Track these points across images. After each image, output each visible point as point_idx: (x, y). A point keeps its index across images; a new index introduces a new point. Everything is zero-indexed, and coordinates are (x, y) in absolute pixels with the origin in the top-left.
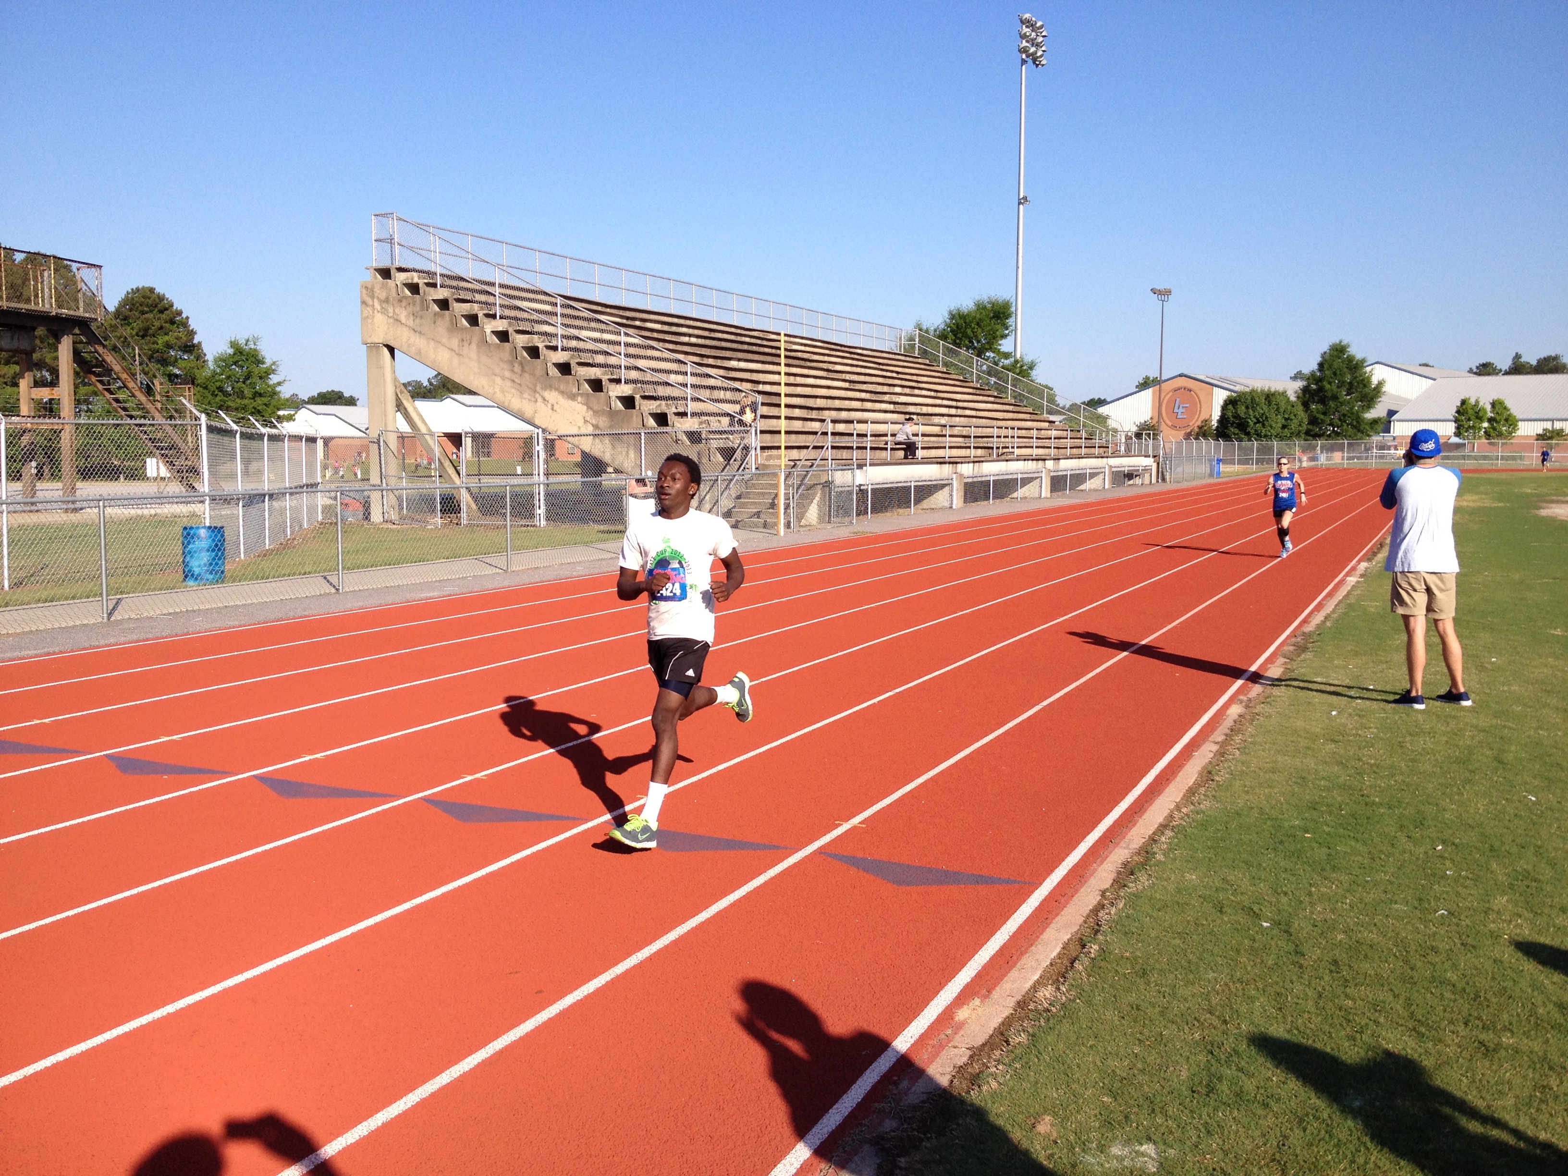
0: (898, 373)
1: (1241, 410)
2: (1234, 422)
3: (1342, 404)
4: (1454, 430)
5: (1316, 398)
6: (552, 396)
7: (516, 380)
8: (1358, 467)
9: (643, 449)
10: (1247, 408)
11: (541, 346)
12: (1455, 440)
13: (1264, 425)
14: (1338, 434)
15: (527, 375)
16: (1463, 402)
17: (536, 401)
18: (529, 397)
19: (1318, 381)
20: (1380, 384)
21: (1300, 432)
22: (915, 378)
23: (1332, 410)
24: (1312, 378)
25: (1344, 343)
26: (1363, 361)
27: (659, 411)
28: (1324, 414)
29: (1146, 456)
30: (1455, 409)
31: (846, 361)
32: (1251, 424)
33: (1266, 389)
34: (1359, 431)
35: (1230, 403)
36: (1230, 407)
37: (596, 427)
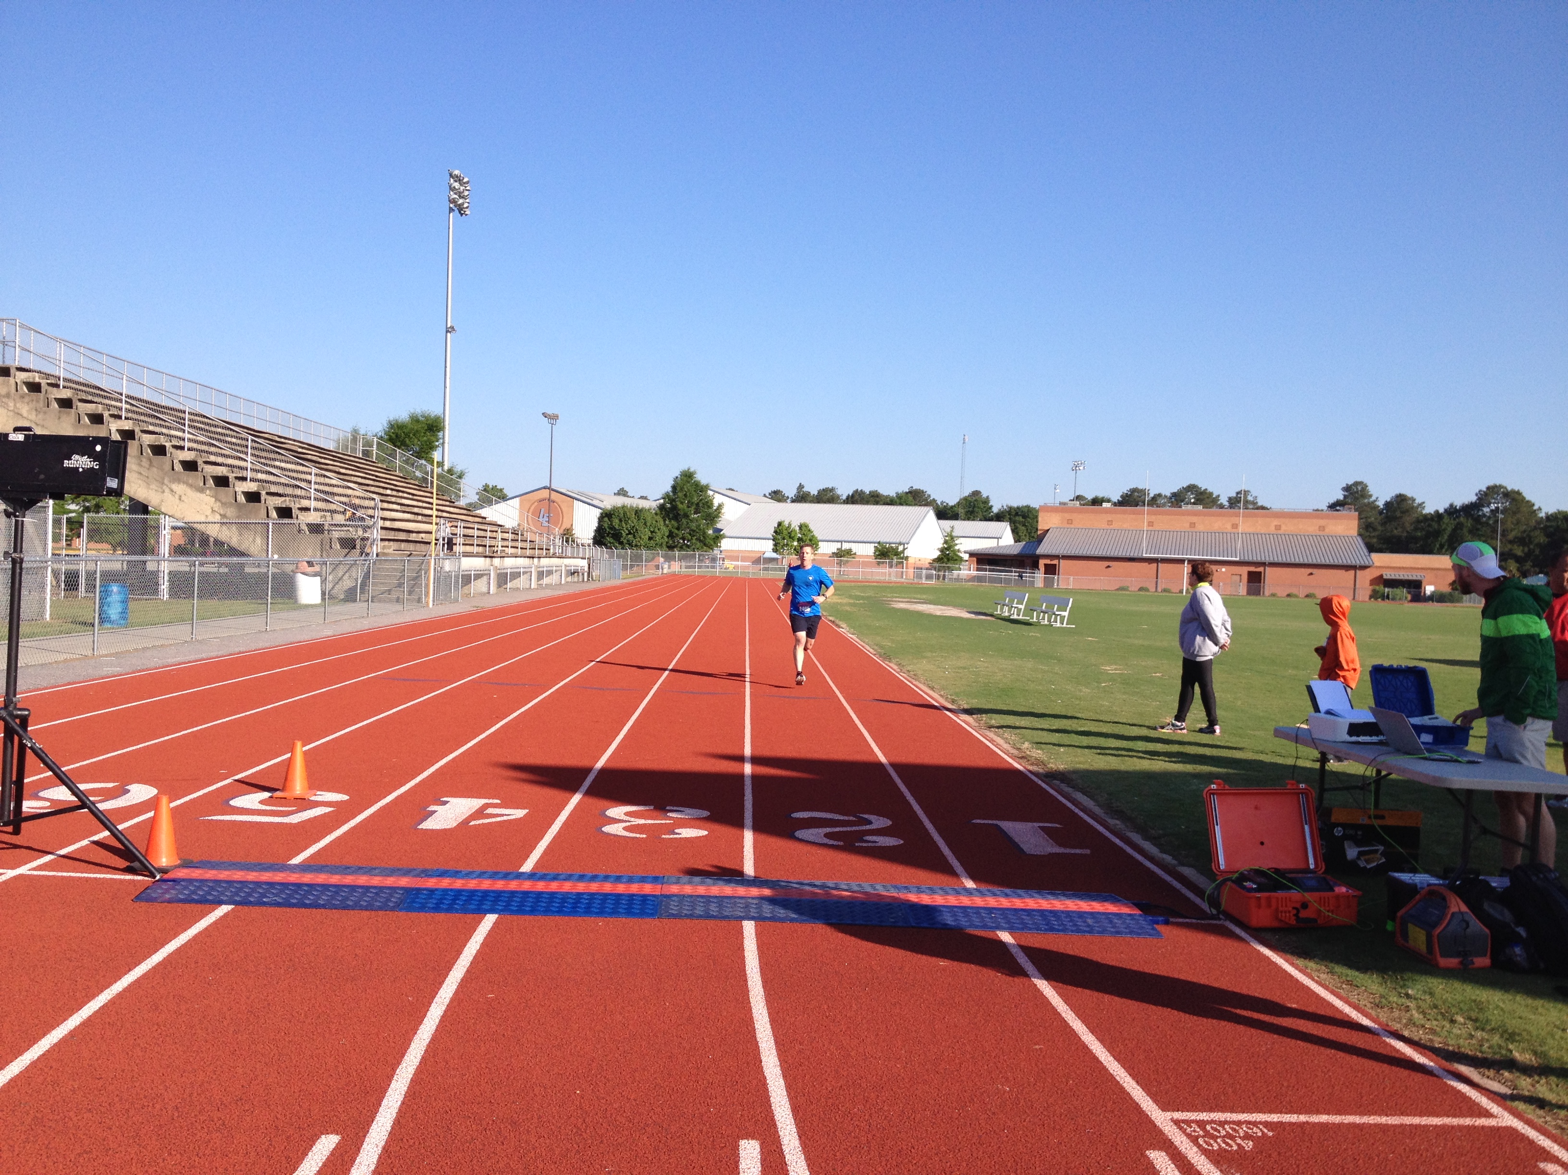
0: (377, 476)
1: (616, 522)
2: (609, 533)
3: (691, 521)
4: (771, 547)
5: (671, 515)
6: (179, 488)
7: (144, 473)
8: (709, 574)
9: (270, 537)
10: (621, 521)
11: (168, 445)
12: (774, 555)
13: (634, 536)
14: (688, 546)
15: (155, 469)
16: (780, 524)
17: (163, 492)
18: (156, 488)
19: (672, 501)
20: (720, 506)
21: (662, 544)
22: (388, 481)
23: (683, 526)
24: (666, 497)
25: (692, 470)
26: (706, 488)
27: (284, 506)
28: (678, 529)
29: (582, 558)
30: (773, 530)
31: (336, 463)
32: (624, 534)
33: (634, 506)
34: (705, 545)
35: (606, 516)
36: (606, 519)
37: (223, 516)
